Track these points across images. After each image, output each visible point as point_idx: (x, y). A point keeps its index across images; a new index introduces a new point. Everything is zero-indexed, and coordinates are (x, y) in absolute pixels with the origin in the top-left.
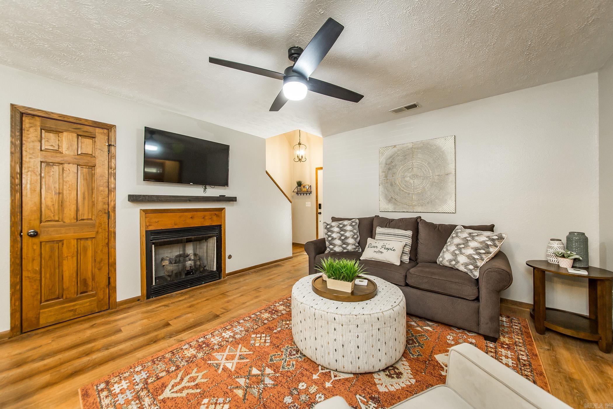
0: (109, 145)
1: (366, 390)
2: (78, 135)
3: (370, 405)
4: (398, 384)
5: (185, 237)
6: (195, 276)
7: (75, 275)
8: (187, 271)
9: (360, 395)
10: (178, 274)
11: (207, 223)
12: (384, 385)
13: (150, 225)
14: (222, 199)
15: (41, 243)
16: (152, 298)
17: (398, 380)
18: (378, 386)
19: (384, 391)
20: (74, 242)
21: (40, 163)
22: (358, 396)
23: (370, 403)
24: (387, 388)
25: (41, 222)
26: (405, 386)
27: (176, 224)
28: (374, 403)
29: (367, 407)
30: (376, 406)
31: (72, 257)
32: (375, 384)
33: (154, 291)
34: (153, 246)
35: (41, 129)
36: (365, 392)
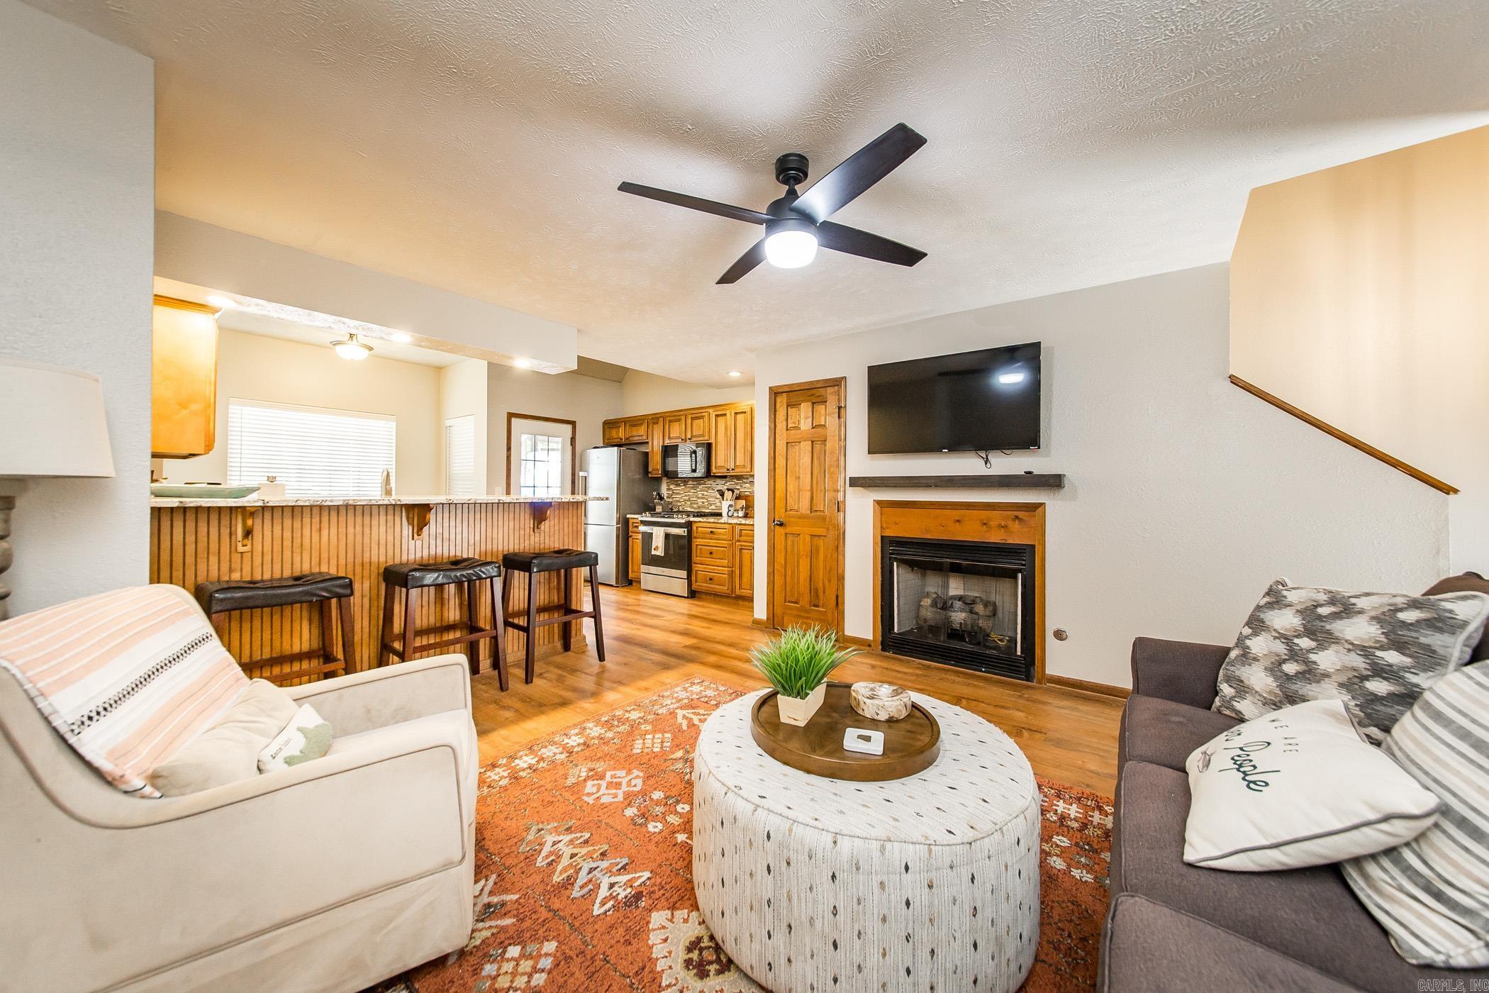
0: (840, 408)
1: (659, 890)
2: (813, 403)
3: (625, 890)
4: (667, 954)
5: (948, 560)
6: (966, 647)
7: (808, 581)
8: (952, 629)
9: (649, 879)
10: (934, 629)
11: (995, 537)
12: (668, 924)
13: (887, 528)
14: (1030, 481)
15: (786, 534)
16: (889, 652)
17: (680, 961)
18: (669, 912)
19: (653, 921)
20: (808, 538)
21: (785, 444)
22: (647, 874)
23: (629, 890)
24: (659, 929)
25: (786, 511)
26: (659, 969)
27: (928, 532)
28: (626, 897)
29: (622, 884)
30: (620, 897)
31: (807, 558)
32: (673, 908)
33: (892, 642)
34: (895, 563)
35: (787, 406)
36: (656, 888)
